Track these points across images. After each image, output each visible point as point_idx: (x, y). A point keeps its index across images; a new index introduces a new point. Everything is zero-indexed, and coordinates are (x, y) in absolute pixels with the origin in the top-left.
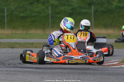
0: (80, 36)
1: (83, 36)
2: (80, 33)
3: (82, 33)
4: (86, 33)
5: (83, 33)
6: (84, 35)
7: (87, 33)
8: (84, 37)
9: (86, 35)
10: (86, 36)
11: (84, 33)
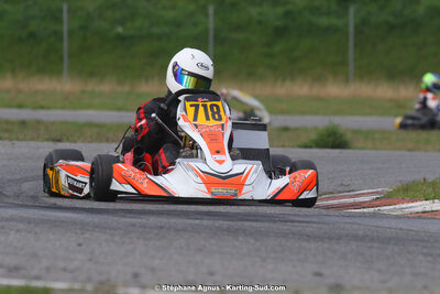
0: (195, 119)
1: (208, 119)
2: (188, 104)
3: (197, 107)
4: (218, 107)
5: (205, 106)
6: (210, 113)
7: (219, 103)
8: (212, 122)
9: (217, 114)
10: (220, 119)
11: (209, 104)
